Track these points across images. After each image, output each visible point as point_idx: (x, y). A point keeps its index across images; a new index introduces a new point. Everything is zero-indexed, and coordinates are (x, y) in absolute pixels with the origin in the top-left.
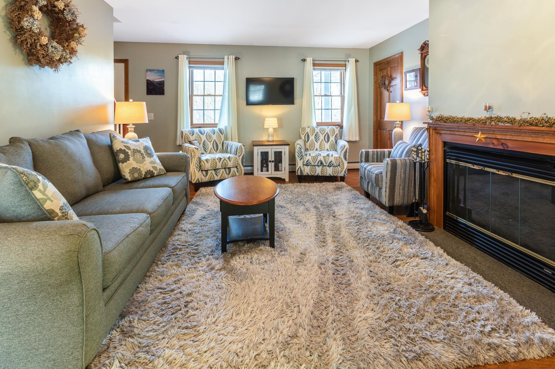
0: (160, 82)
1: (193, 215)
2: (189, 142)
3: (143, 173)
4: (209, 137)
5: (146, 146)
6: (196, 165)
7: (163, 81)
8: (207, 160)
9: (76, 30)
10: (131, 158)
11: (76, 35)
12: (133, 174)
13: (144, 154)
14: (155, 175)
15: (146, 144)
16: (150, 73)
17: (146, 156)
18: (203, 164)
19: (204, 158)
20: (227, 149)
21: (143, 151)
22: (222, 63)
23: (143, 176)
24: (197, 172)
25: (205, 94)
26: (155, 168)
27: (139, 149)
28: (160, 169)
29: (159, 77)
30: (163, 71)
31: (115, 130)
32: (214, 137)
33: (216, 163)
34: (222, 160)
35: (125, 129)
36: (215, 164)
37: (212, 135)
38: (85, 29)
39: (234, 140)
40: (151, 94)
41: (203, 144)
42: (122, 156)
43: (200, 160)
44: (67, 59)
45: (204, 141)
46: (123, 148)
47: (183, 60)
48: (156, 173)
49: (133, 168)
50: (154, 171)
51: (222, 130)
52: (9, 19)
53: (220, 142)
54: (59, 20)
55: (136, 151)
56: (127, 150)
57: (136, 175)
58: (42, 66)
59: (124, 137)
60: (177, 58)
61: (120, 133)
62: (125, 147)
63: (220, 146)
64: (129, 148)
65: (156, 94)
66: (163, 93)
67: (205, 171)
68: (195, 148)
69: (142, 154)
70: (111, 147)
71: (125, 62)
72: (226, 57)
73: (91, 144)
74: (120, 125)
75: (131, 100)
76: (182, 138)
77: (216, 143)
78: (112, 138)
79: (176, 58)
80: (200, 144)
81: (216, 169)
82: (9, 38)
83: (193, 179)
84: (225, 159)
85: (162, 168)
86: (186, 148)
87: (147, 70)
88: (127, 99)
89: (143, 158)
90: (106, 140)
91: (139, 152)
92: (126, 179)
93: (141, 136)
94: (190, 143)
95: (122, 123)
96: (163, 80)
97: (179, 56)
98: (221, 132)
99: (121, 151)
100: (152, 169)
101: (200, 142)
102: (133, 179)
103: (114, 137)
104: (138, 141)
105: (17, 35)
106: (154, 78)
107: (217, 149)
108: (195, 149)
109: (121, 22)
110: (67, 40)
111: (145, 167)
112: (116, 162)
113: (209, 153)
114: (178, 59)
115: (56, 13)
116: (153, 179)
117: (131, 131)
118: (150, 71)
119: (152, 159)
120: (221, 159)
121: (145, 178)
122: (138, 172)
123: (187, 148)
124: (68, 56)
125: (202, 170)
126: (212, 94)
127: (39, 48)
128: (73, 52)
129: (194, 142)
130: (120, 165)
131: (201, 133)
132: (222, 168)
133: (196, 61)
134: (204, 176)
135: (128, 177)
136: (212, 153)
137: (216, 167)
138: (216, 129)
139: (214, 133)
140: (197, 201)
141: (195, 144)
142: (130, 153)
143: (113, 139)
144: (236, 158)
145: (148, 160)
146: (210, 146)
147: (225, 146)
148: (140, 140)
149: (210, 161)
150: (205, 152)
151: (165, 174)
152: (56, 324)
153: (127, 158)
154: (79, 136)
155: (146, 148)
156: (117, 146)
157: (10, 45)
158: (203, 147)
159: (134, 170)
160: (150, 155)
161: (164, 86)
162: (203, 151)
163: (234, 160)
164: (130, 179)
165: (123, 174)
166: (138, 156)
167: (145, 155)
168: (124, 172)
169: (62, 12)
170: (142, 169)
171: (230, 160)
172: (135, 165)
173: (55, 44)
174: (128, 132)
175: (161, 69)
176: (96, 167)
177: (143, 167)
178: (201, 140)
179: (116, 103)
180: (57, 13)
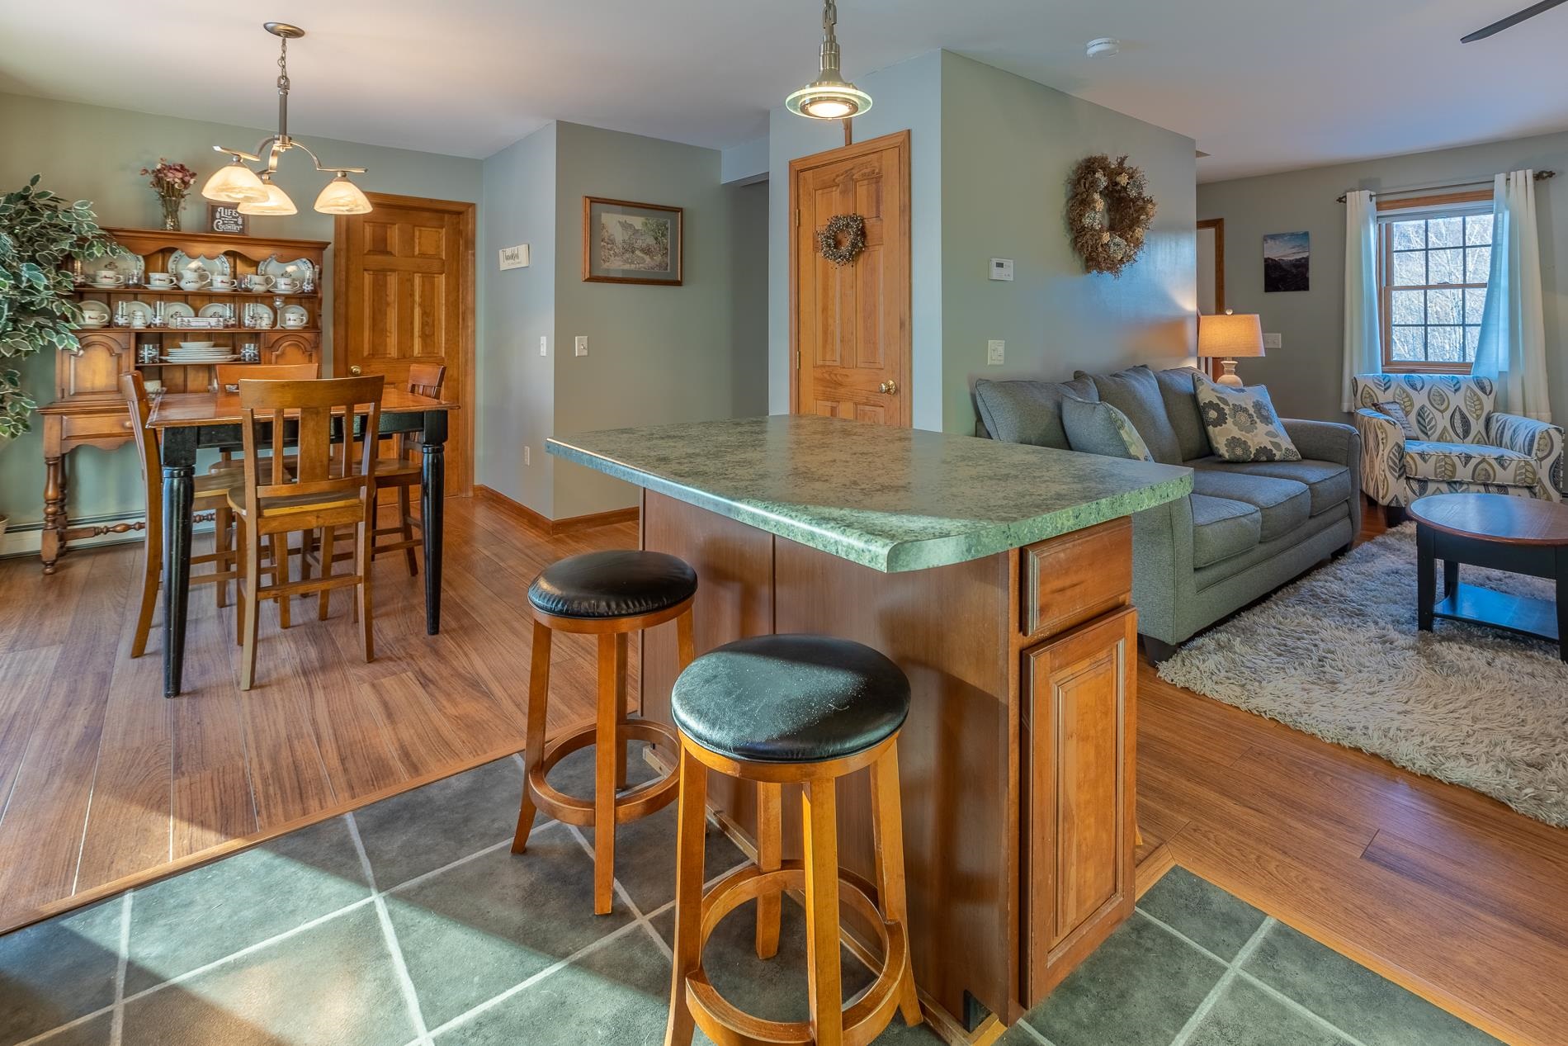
0: (1297, 260)
1: (1368, 562)
2: (1374, 405)
3: (1253, 451)
4: (1438, 399)
5: (1258, 401)
6: (1391, 463)
7: (1307, 259)
8: (1422, 455)
9: (1142, 209)
10: (1230, 420)
11: (1142, 217)
12: (1233, 449)
13: (1255, 415)
14: (1277, 458)
15: (1257, 398)
16: (1273, 242)
17: (1258, 421)
18: (1411, 462)
19: (1413, 448)
20: (1502, 436)
21: (1251, 411)
22: (1489, 195)
23: (1252, 456)
24: (1391, 479)
25: (1431, 283)
26: (1277, 446)
27: (1244, 406)
28: (1287, 449)
29: (1294, 250)
30: (1306, 234)
31: (1199, 367)
32: (1457, 400)
33: (1454, 466)
34: (1473, 462)
35: (1216, 367)
36: (1450, 468)
37: (1450, 394)
38: (1154, 205)
39: (1534, 414)
40: (1277, 289)
41: (1419, 415)
42: (1213, 414)
43: (1401, 453)
44: (1130, 256)
45: (1423, 407)
46: (1216, 401)
47: (1360, 202)
48: (1278, 455)
49: (1233, 438)
50: (1274, 451)
51: (1486, 383)
52: (1070, 218)
53: (1478, 417)
54: (1120, 200)
55: (1237, 409)
56: (1222, 406)
57: (1239, 452)
58: (1101, 270)
59: (1215, 380)
60: (1342, 200)
61: (1207, 372)
62: (1219, 398)
63: (1477, 426)
64: (1226, 403)
65: (1287, 289)
66: (1306, 287)
67: (1419, 481)
68: (1388, 421)
69: (1250, 416)
70: (1194, 397)
71: (1217, 224)
72: (1500, 179)
73: (1164, 388)
74: (1206, 359)
75: (1229, 313)
76: (1355, 395)
77: (1463, 417)
78: (1196, 381)
79: (1340, 200)
80: (1407, 414)
81: (1455, 482)
82: (1068, 241)
83: (1381, 496)
84: (1484, 460)
85: (1292, 447)
86: (1362, 419)
87: (1266, 238)
88: (1220, 309)
89: (1253, 422)
90: (1185, 384)
91: (1245, 410)
92: (1220, 456)
93: (1248, 382)
94: (1377, 407)
95: (1210, 355)
96: (1305, 255)
97: (1348, 194)
98: (1483, 389)
99: (1211, 405)
100: (1270, 447)
101: (1408, 409)
102: (1232, 456)
103: (1199, 379)
104: (1243, 391)
105: (1076, 238)
106: (1283, 252)
107: (1466, 433)
108: (1385, 424)
109: (1206, 155)
110: (1131, 227)
111: (1256, 440)
112: (1203, 424)
113: (1438, 440)
114: (1345, 202)
115: (1117, 192)
116: (1271, 465)
117: (1230, 372)
118: (1273, 237)
119: (1270, 428)
120: (1468, 458)
121: (1255, 461)
122: (1243, 446)
123: (1366, 419)
124: (1132, 253)
125: (1408, 478)
126: (1454, 282)
127: (1100, 249)
128: (1138, 244)
129: (1387, 407)
130: (1210, 428)
131: (1413, 387)
132: (1474, 483)
133: (1398, 201)
134: (1414, 492)
135: (1224, 451)
136: (1446, 441)
137: (1451, 477)
138: (1466, 380)
139: (1456, 390)
140: (1385, 542)
141: (1392, 412)
142: (1227, 411)
143: (1197, 384)
144: (1527, 463)
145: (1261, 428)
146: (1442, 421)
147: (1494, 426)
148: (1245, 388)
149: (1434, 458)
150: (1421, 435)
151: (1298, 460)
152: (1147, 577)
153: (1221, 420)
154: (1148, 375)
155: (1258, 406)
156: (1206, 395)
157: (1071, 249)
158: (1419, 422)
159: (1233, 442)
160: (1267, 420)
161: (1307, 269)
162: (1416, 431)
163: (1518, 468)
164: (1227, 456)
165: (1216, 445)
166: (1243, 419)
167: (1255, 418)
168: (1217, 443)
169: (1125, 188)
170: (1250, 443)
171: (1502, 466)
172: (1236, 433)
173: (1117, 239)
174: (1223, 374)
175: (1302, 230)
176: (1173, 426)
177: (1252, 440)
178: (1412, 405)
179: (1201, 317)
180: (1120, 191)
